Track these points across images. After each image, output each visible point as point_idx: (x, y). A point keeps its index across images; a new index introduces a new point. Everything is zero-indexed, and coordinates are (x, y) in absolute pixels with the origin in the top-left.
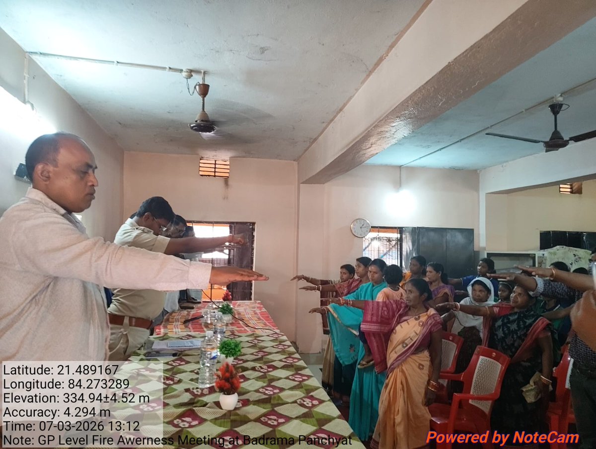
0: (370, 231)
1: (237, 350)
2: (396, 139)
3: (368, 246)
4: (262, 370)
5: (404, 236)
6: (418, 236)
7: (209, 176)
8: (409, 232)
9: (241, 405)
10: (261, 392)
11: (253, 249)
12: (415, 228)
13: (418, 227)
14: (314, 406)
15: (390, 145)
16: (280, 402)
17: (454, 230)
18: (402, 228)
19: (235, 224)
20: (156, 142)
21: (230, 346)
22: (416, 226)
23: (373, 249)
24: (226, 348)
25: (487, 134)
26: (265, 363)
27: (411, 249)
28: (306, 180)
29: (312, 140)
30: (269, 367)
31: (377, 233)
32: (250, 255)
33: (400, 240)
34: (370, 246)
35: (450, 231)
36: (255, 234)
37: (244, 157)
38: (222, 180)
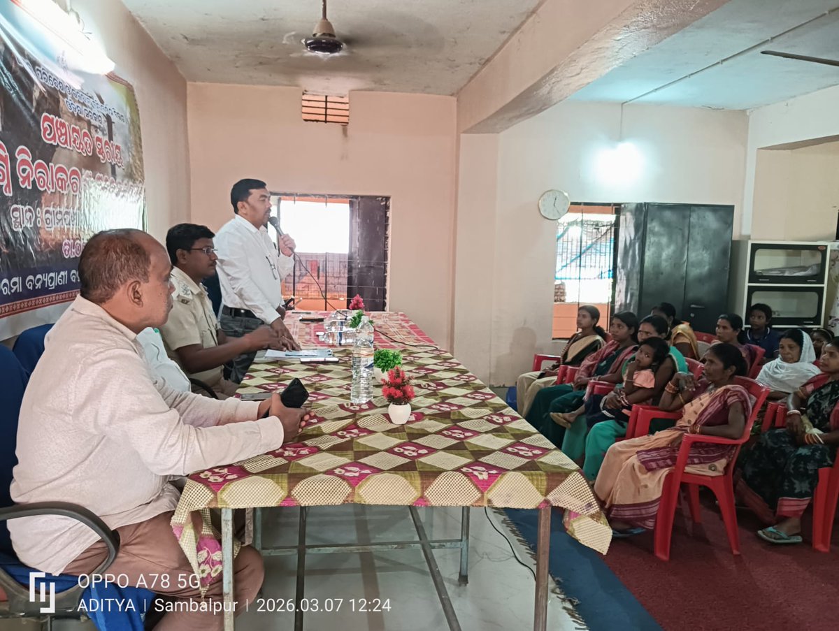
0: (568, 211)
1: (397, 362)
2: (621, 61)
3: (562, 235)
4: (429, 388)
5: (622, 218)
6: (646, 216)
7: (317, 121)
8: (631, 211)
9: (414, 419)
10: (434, 409)
11: (388, 237)
12: (641, 204)
13: (645, 203)
14: (505, 422)
15: (610, 69)
16: (462, 418)
17: (702, 208)
18: (619, 205)
19: (360, 199)
20: (237, 67)
21: (388, 357)
22: (642, 201)
23: (570, 240)
24: (382, 359)
25: (763, 53)
26: (433, 381)
27: (633, 238)
28: (472, 128)
29: (483, 61)
30: (438, 385)
31: (580, 215)
32: (382, 246)
33: (617, 225)
34: (566, 235)
35: (696, 208)
36: (390, 214)
37: (372, 90)
38: (339, 127)
